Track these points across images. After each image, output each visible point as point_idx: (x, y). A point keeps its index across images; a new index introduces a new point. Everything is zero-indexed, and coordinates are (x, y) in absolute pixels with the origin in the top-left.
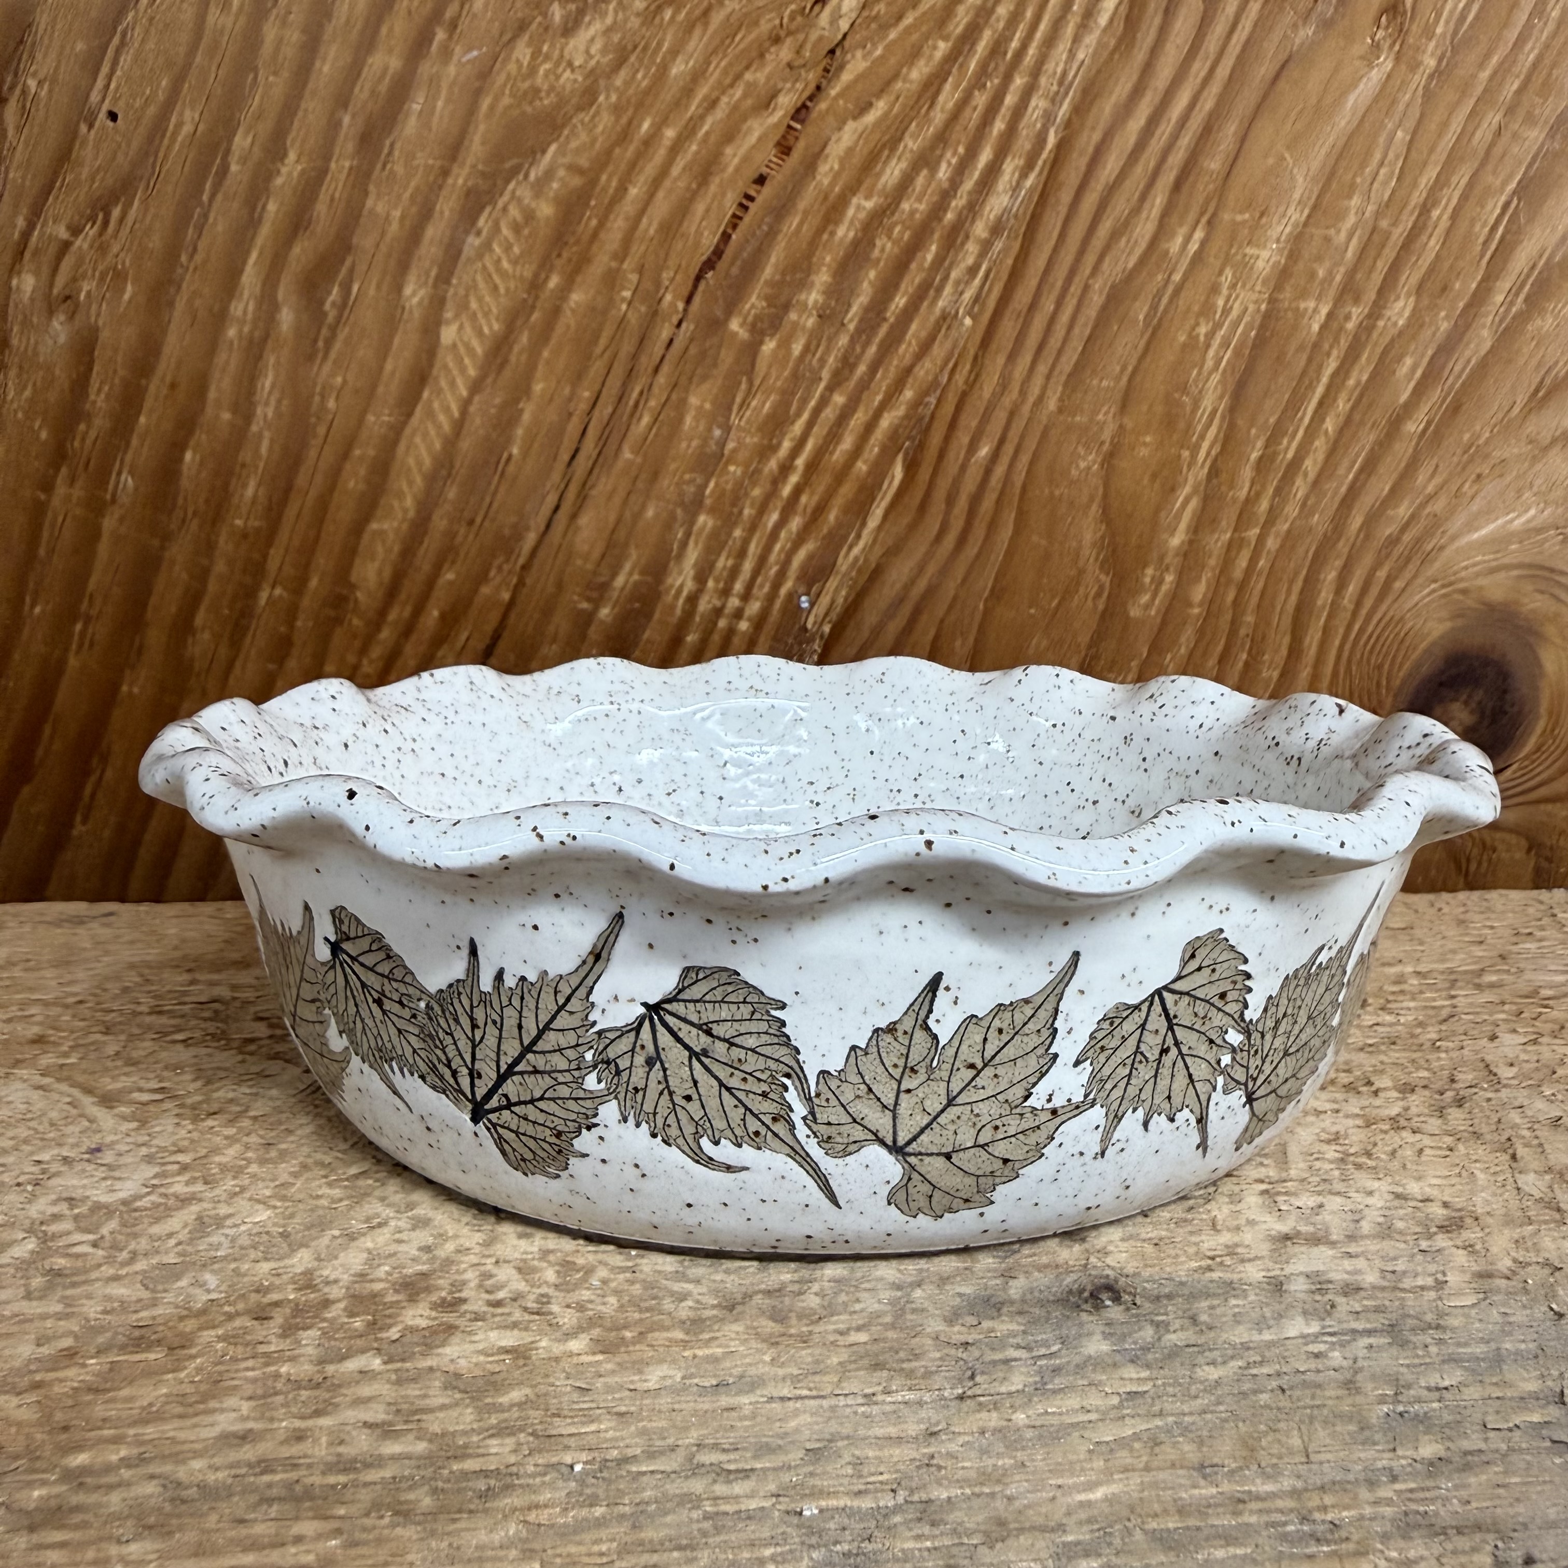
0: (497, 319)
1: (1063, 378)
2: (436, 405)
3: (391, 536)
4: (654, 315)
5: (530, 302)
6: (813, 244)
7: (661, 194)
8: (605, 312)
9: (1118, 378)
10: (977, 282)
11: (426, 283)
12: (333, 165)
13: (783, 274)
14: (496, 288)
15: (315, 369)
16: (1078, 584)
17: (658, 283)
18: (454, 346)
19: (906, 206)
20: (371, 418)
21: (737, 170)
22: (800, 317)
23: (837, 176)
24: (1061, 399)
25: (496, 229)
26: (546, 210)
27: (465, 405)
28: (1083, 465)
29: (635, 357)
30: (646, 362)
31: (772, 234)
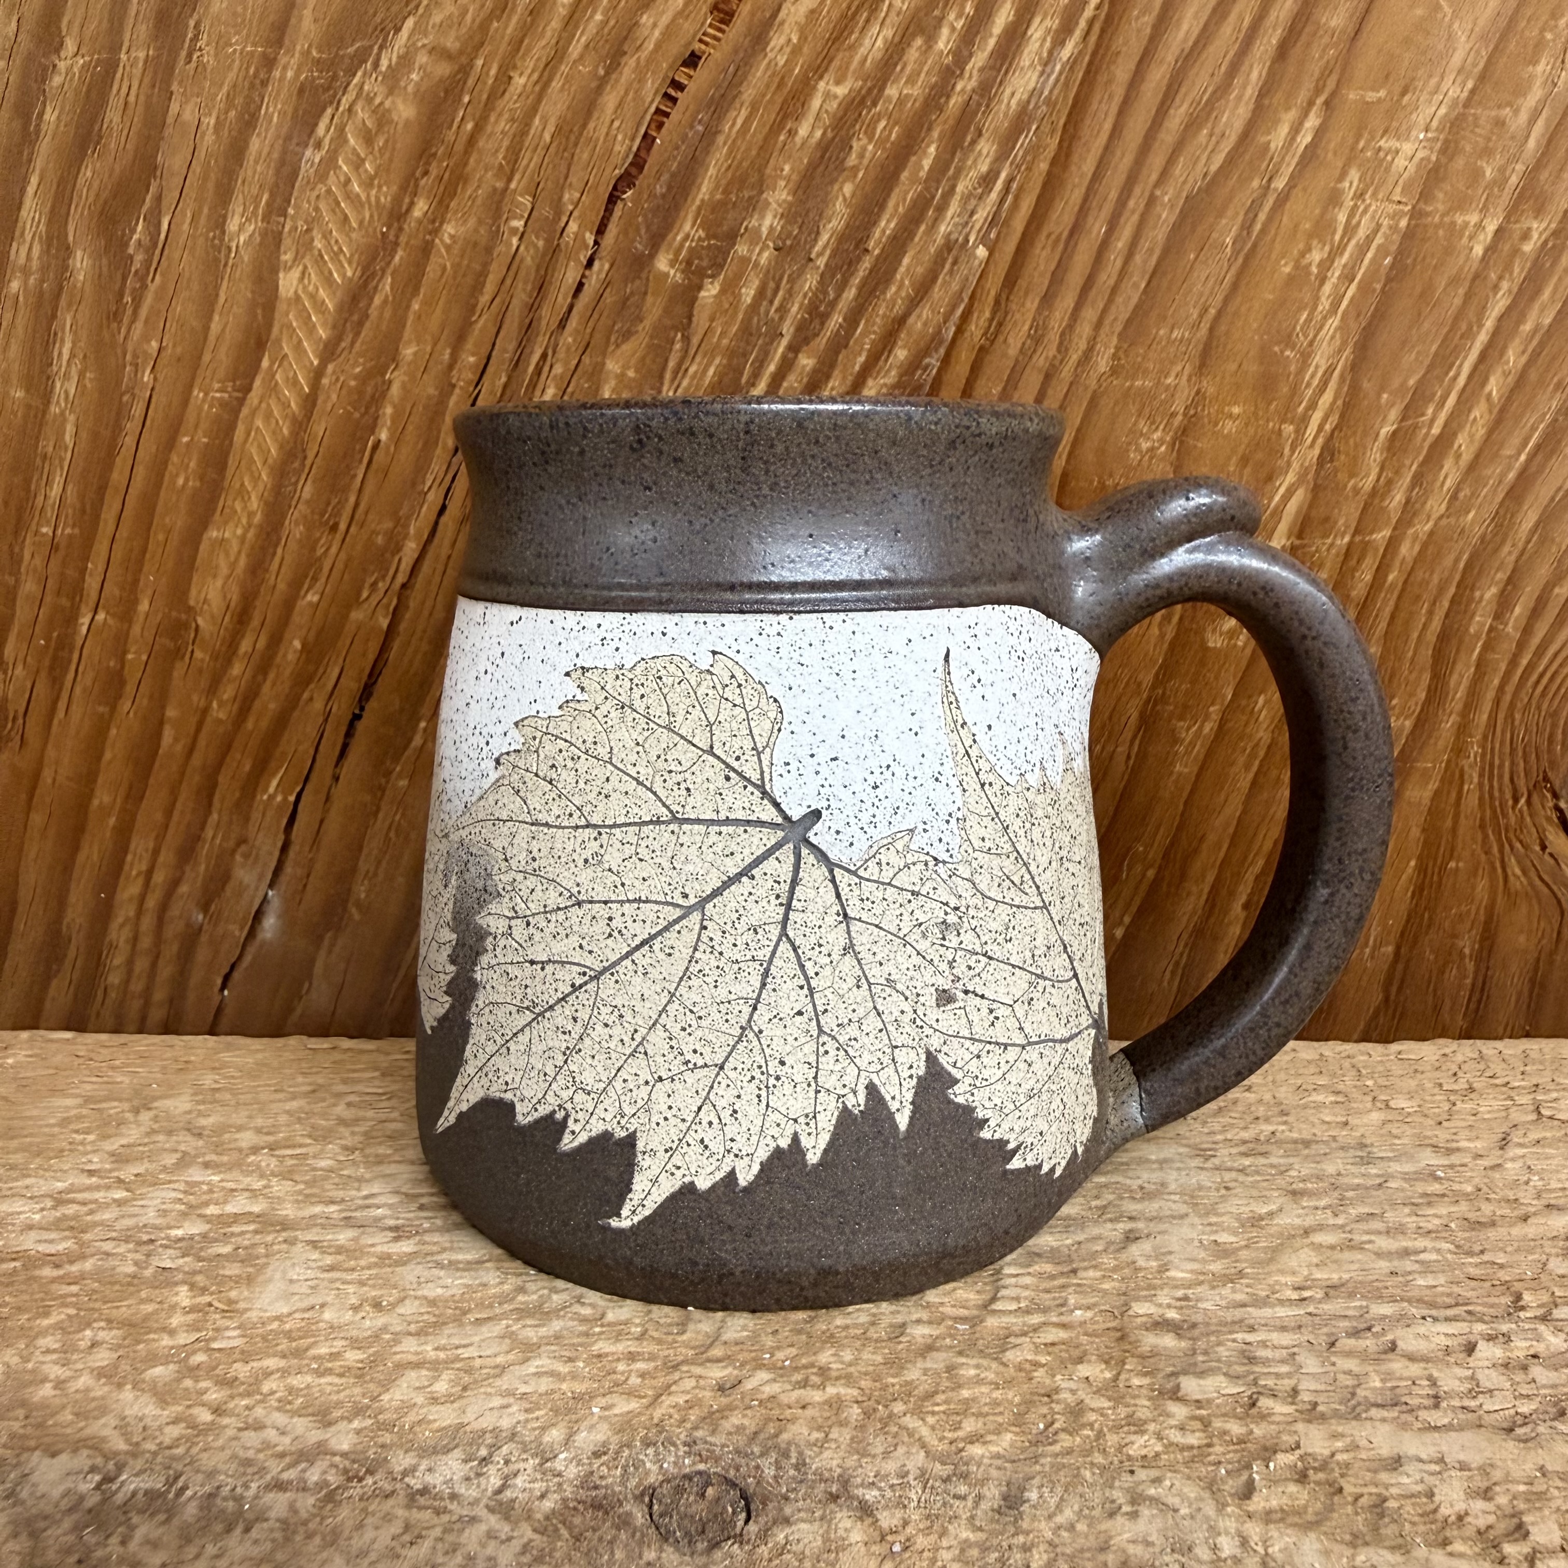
0: (350, 263)
1: (1119, 328)
2: (278, 377)
3: (235, 546)
4: (553, 252)
5: (391, 237)
6: (766, 147)
7: (555, 86)
8: (489, 250)
9: (1196, 326)
10: (994, 196)
11: (255, 213)
12: (123, 57)
13: (726, 192)
14: (345, 219)
15: (123, 331)
17: (557, 207)
18: (298, 298)
19: (892, 91)
20: (197, 394)
21: (658, 46)
22: (751, 251)
23: (796, 50)
24: (1115, 356)
25: (340, 137)
26: (404, 110)
27: (316, 376)
28: (1145, 445)
29: (533, 307)
30: (548, 316)
31: (709, 135)
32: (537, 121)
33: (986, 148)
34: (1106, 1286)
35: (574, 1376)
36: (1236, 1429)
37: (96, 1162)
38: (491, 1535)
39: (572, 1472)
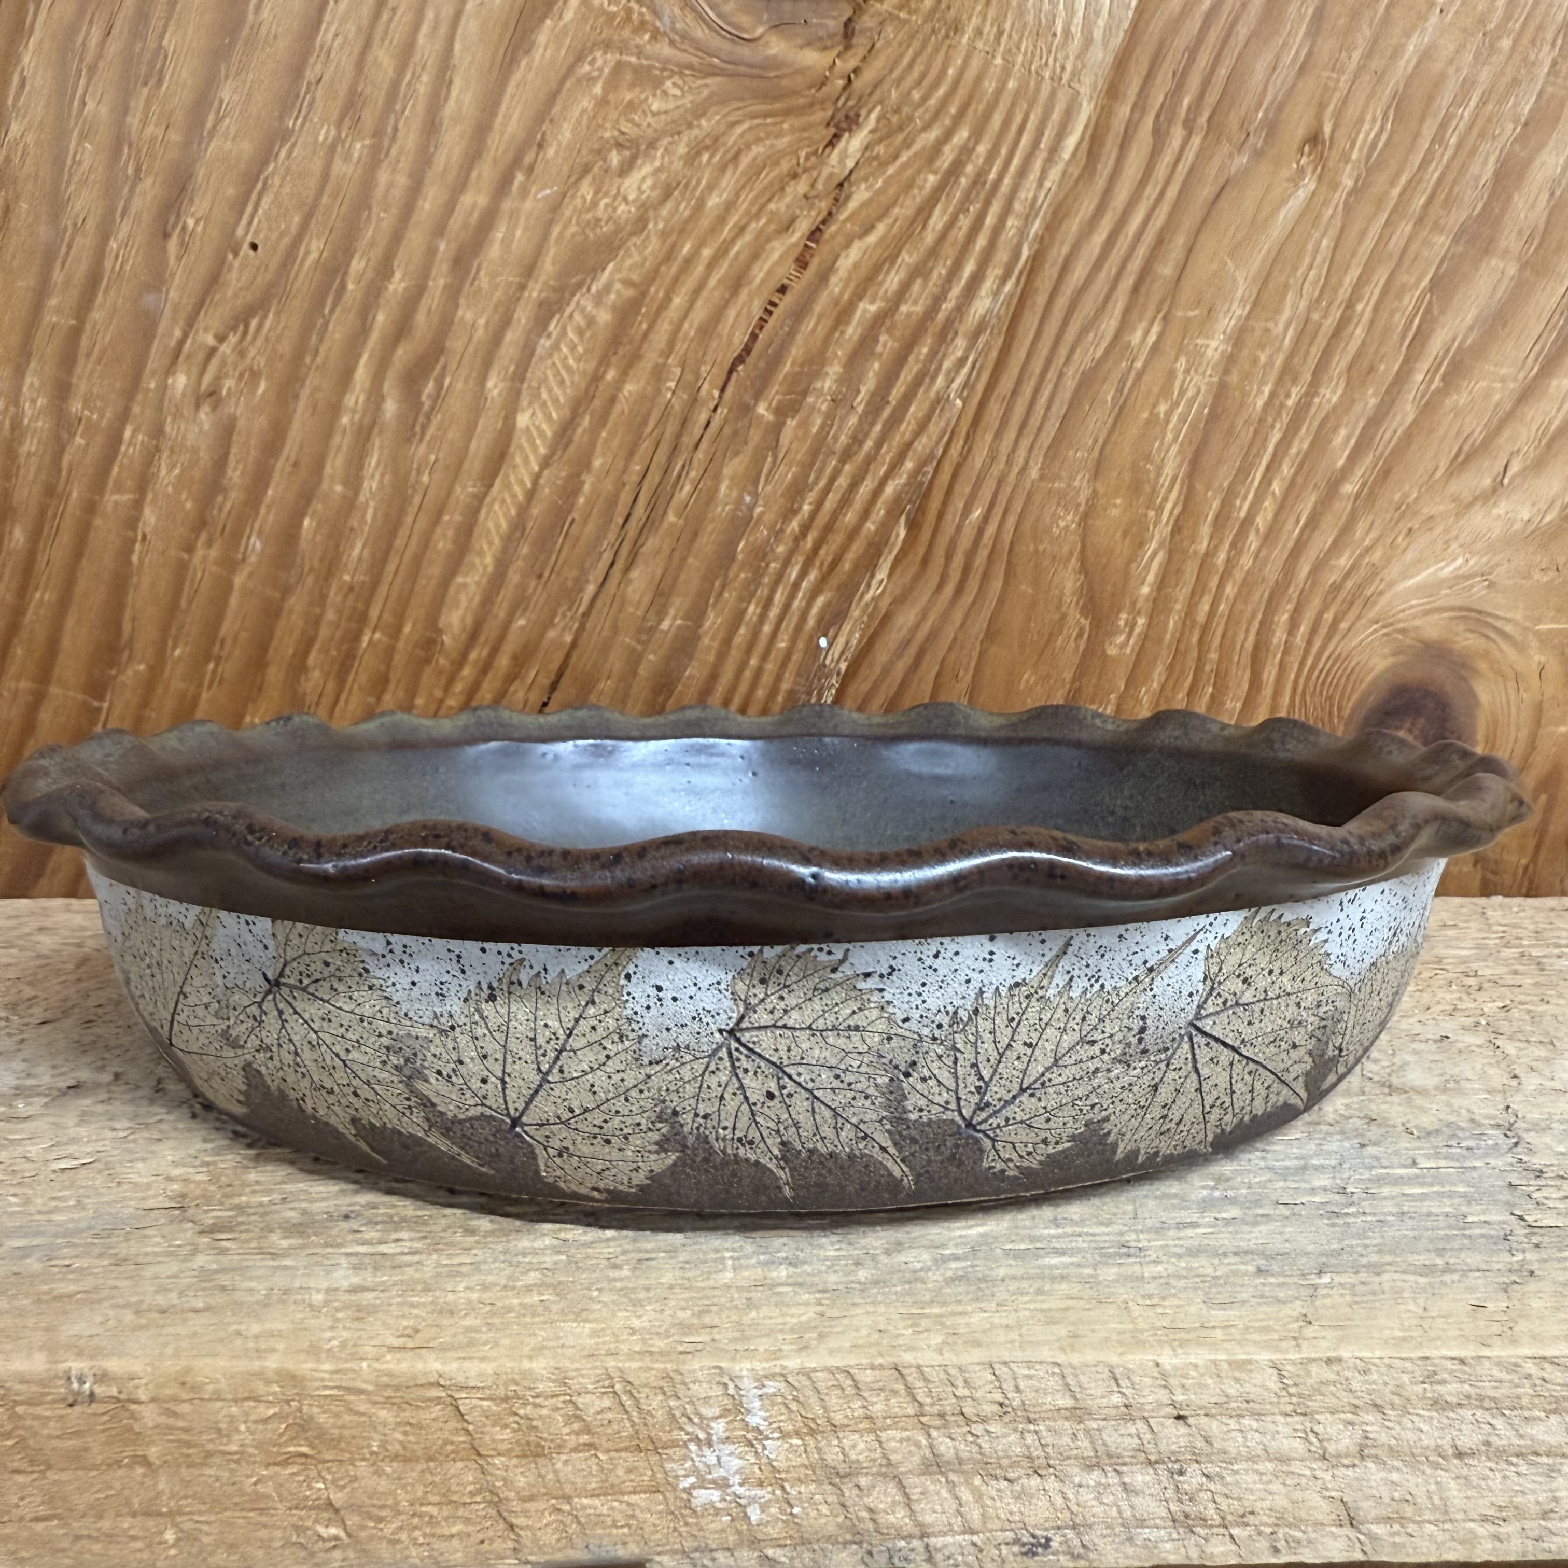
0: (564, 407)
1: (1043, 451)
2: (511, 477)
3: (473, 588)
4: (694, 401)
5: (591, 391)
7: (700, 302)
8: (653, 399)
9: (1091, 451)
10: (965, 371)
11: (505, 378)
13: (801, 367)
14: (563, 381)
15: (413, 449)
16: (1061, 627)
17: (697, 375)
18: (528, 429)
19: (904, 309)
20: (458, 489)
21: (763, 282)
22: (817, 401)
23: (846, 285)
24: (1042, 469)
25: (564, 332)
26: (604, 316)
27: (536, 478)
28: (1062, 524)
29: (678, 437)
30: (687, 441)
31: (792, 334)
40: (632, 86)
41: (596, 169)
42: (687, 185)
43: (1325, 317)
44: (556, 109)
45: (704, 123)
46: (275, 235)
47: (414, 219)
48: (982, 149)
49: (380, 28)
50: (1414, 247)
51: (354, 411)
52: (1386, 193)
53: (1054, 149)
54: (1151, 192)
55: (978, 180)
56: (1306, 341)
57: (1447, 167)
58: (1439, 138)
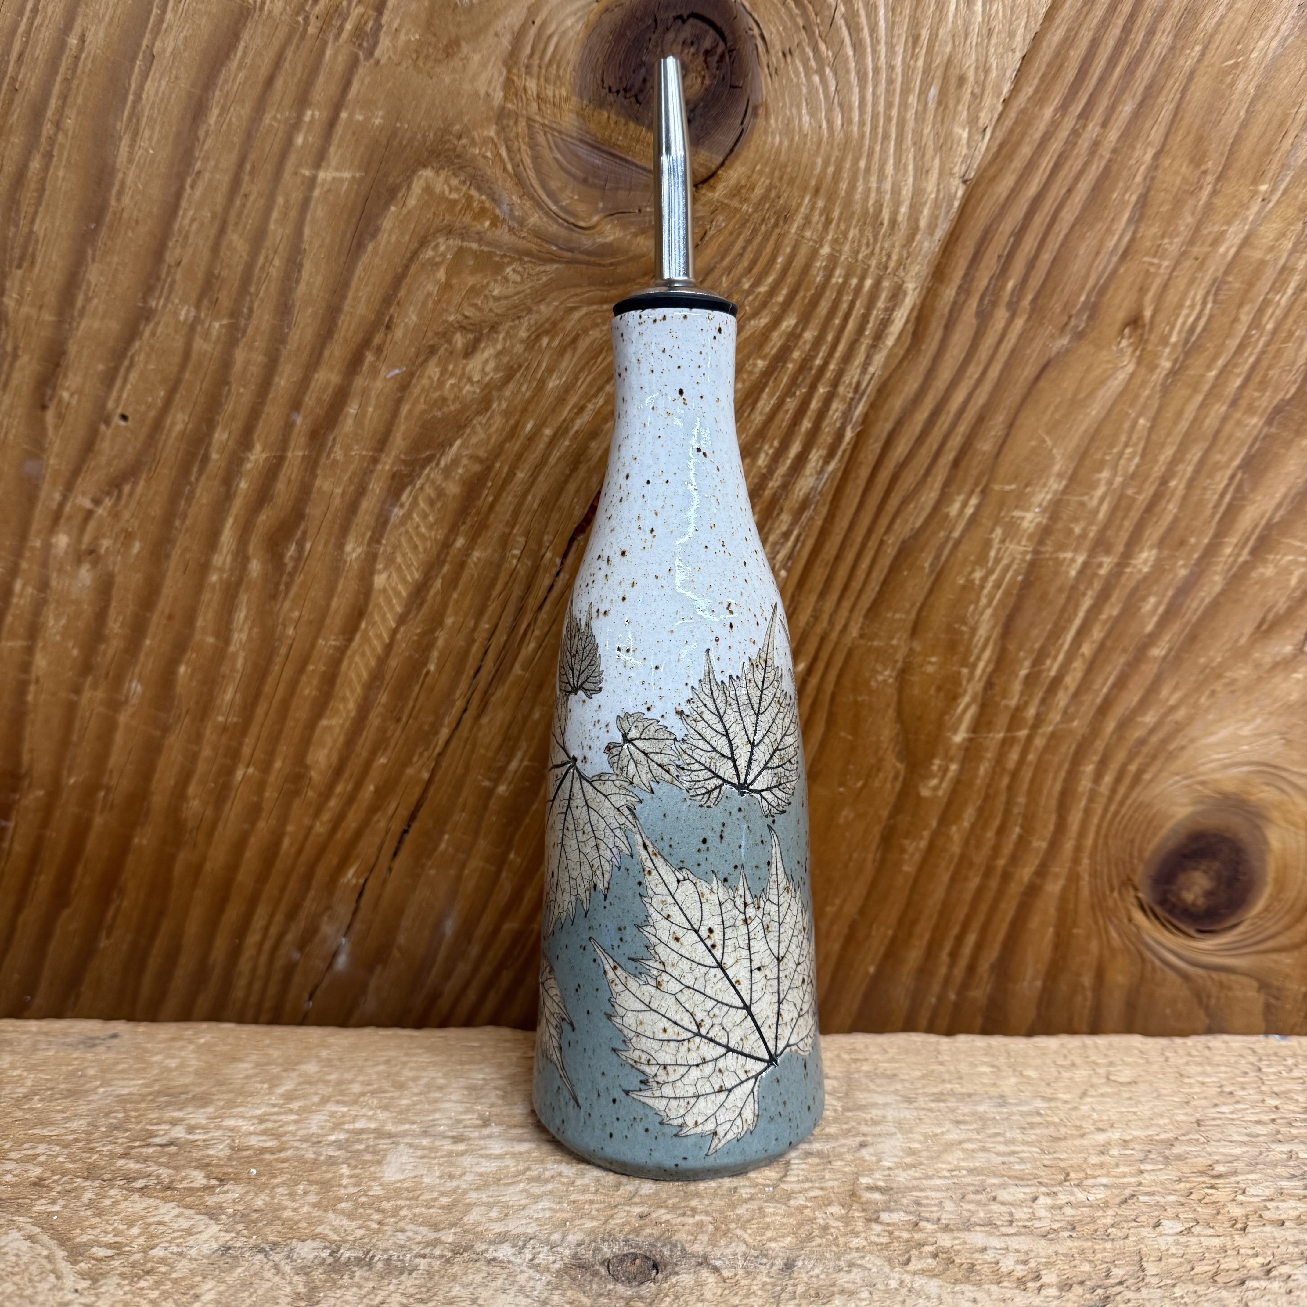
0: (417, 570)
1: (864, 612)
2: (370, 633)
3: (337, 730)
4: (537, 568)
5: (442, 557)
7: (541, 478)
8: (500, 566)
9: (908, 613)
10: (790, 543)
11: (362, 543)
12: (290, 455)
14: (416, 547)
15: (278, 605)
16: (879, 770)
17: (540, 543)
18: (385, 589)
20: (321, 642)
24: (862, 628)
25: (415, 502)
26: (453, 489)
27: (394, 633)
28: (880, 678)
29: (524, 599)
30: (532, 603)
32: (530, 497)
33: (785, 518)
34: (847, 1169)
35: (562, 1210)
36: (906, 1235)
37: (273, 1100)
38: (530, 1278)
39: (567, 1252)
40: (473, 273)
41: (442, 350)
42: (527, 368)
43: (1139, 493)
44: (402, 293)
45: (543, 307)
46: (143, 408)
47: (271, 396)
48: (809, 335)
49: (233, 213)
50: (1228, 428)
51: (221, 570)
52: (1202, 376)
53: (879, 336)
54: (974, 371)
55: (804, 365)
56: (1120, 514)
57: (1263, 352)
58: (1256, 323)
